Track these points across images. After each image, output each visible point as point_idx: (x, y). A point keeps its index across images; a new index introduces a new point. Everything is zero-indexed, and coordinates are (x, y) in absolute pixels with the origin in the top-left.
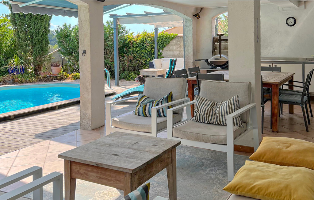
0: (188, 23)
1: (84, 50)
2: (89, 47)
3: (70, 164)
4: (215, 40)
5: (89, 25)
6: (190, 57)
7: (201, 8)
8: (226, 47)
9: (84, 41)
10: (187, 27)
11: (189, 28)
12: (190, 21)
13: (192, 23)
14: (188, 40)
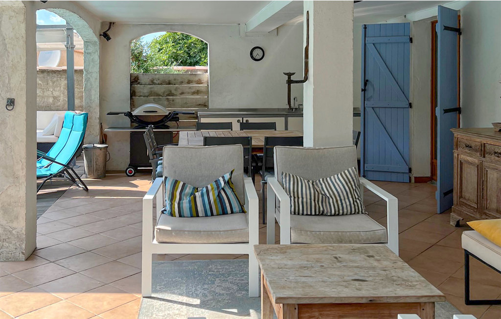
0: (89, 48)
1: (9, 97)
2: (24, 93)
3: (297, 311)
4: (133, 78)
5: (25, 47)
6: (95, 109)
7: (111, 23)
8: (151, 91)
9: (9, 79)
10: (89, 56)
11: (92, 58)
12: (94, 43)
13: (98, 47)
14: (89, 78)
